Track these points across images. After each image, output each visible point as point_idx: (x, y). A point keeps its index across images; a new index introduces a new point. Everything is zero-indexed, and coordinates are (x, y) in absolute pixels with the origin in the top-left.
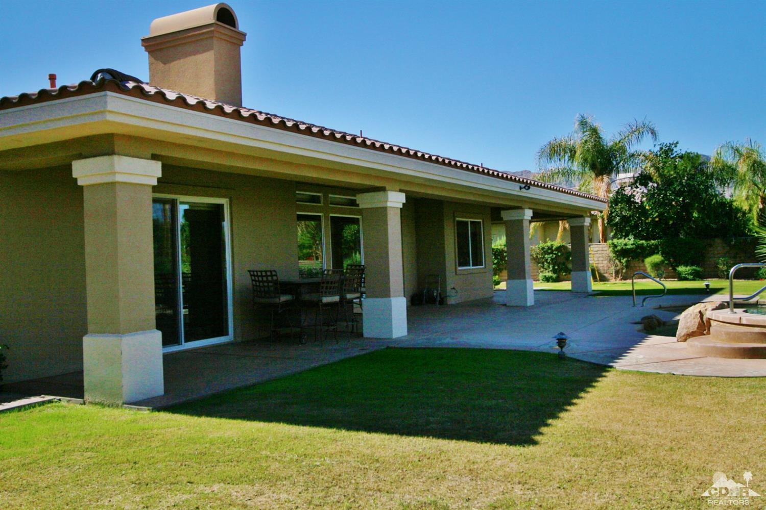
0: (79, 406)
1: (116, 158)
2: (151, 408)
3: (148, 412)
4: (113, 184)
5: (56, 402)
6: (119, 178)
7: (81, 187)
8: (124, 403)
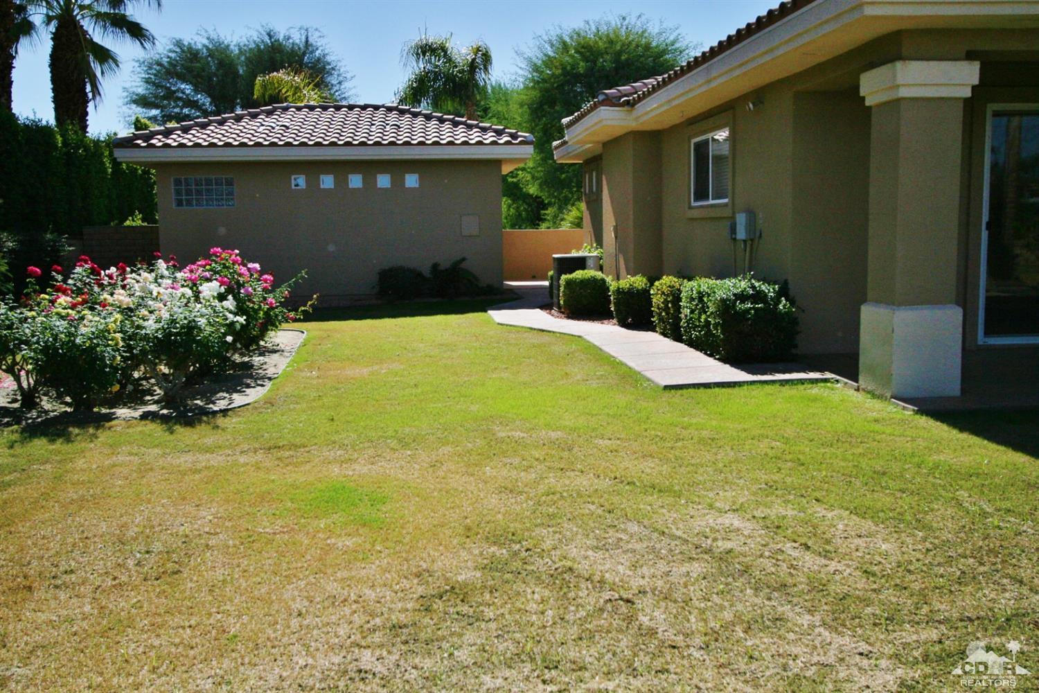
0: (852, 392)
1: (899, 64)
2: (916, 408)
3: (912, 413)
4: (899, 100)
5: (832, 383)
6: (904, 93)
7: (870, 108)
8: (892, 397)
